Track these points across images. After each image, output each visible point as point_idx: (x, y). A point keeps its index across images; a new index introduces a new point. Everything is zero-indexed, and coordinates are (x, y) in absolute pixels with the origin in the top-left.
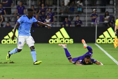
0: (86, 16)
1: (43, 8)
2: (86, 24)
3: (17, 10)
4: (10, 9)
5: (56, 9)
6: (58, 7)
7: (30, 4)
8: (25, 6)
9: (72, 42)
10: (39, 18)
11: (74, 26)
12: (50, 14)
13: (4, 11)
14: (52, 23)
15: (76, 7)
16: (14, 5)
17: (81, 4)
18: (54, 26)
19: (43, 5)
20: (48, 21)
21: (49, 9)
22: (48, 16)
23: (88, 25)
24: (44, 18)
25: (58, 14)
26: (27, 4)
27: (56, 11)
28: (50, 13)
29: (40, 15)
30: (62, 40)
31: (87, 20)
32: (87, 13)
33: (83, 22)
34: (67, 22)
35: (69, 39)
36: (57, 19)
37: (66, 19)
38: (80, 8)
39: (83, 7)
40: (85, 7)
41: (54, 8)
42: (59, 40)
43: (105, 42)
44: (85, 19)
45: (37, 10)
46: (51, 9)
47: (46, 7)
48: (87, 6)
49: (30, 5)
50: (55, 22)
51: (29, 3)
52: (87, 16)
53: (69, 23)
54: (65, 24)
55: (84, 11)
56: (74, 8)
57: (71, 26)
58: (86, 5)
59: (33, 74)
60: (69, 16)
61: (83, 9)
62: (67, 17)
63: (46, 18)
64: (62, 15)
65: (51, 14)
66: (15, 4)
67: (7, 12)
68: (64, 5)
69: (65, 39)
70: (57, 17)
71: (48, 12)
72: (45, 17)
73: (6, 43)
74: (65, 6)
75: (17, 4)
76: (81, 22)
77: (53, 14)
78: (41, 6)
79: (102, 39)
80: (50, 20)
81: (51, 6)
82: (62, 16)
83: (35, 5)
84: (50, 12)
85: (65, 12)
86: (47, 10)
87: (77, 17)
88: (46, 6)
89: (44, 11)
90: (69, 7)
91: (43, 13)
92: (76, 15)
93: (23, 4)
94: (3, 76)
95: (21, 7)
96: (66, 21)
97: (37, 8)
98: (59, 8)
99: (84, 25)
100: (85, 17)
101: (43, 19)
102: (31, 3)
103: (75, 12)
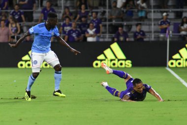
0: (151, 25)
1: (83, 11)
2: (152, 37)
3: (42, 15)
4: (32, 13)
5: (104, 13)
6: (107, 10)
7: (63, 5)
9: (130, 65)
10: (78, 27)
11: (132, 39)
12: (94, 21)
13: (22, 16)
14: (98, 35)
15: (136, 10)
16: (38, 6)
17: (144, 5)
18: (101, 40)
19: (83, 6)
20: (91, 32)
21: (94, 14)
22: (91, 24)
23: (155, 37)
24: (84, 26)
25: (107, 20)
26: (59, 5)
27: (104, 17)
28: (95, 19)
29: (79, 23)
31: (153, 31)
32: (153, 20)
33: (146, 34)
34: (121, 34)
35: (125, 60)
36: (106, 29)
37: (120, 28)
38: (142, 11)
39: (148, 10)
40: (150, 10)
41: (100, 12)
42: (109, 62)
43: (181, 66)
44: (149, 28)
45: (74, 15)
46: (97, 13)
47: (88, 10)
48: (154, 8)
49: (63, 7)
50: (103, 33)
51: (61, 4)
52: (153, 24)
53: (125, 35)
55: (148, 17)
56: (132, 12)
57: (127, 39)
58: (152, 7)
59: (67, 116)
60: (125, 24)
61: (147, 13)
62: (122, 26)
63: (88, 27)
64: (114, 22)
65: (96, 21)
67: (27, 18)
68: (115, 6)
69: (119, 60)
70: (105, 26)
71: (91, 18)
72: (87, 26)
73: (25, 68)
74: (118, 8)
75: (42, 6)
76: (143, 34)
77: (100, 21)
78: (81, 9)
79: (176, 60)
80: (94, 30)
82: (113, 24)
83: (70, 6)
84: (95, 18)
85: (117, 18)
86: (90, 14)
87: (137, 25)
88: (88, 8)
89: (85, 17)
90: (125, 10)
91: (83, 19)
92: (136, 22)
93: (51, 5)
94: (21, 120)
95: (48, 9)
96: (120, 31)
97: (74, 12)
98: (109, 12)
99: (149, 38)
100: (150, 25)
101: (83, 29)
102: (64, 4)
103: (134, 17)
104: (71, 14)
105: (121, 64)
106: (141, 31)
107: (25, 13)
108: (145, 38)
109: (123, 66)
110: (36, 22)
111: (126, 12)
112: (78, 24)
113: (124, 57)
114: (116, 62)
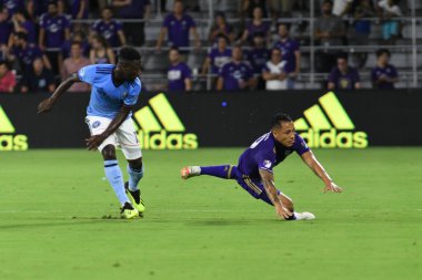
0: (411, 52)
1: (257, 22)
2: (412, 81)
3: (165, 30)
4: (142, 25)
5: (304, 25)
6: (312, 20)
7: (211, 9)
8: (193, 15)
9: (365, 143)
10: (245, 57)
11: (369, 85)
12: (283, 45)
13: (120, 33)
14: (292, 75)
15: (377, 20)
16: (156, 12)
17: (395, 9)
18: (298, 86)
19: (257, 12)
20: (275, 68)
21: (282, 28)
22: (276, 52)
23: (419, 81)
24: (260, 56)
25: (312, 42)
26: (202, 8)
27: (305, 34)
28: (284, 41)
29: (249, 48)
30: (325, 135)
31: (414, 65)
32: (414, 41)
33: (400, 73)
34: (344, 73)
35: (353, 131)
36: (309, 62)
37: (340, 61)
39: (403, 19)
40: (408, 19)
41: (296, 24)
42: (317, 135)
44: (407, 60)
45: (236, 31)
46: (288, 25)
47: (269, 19)
48: (417, 16)
49: (211, 14)
50: (303, 70)
51: (207, 6)
52: (414, 50)
53: (353, 75)
54: (336, 77)
55: (405, 35)
57: (357, 85)
58: (413, 12)
59: (223, 258)
60: (352, 50)
61: (401, 25)
63: (269, 58)
64: (326, 46)
65: (288, 45)
66: (159, 9)
68: (329, 12)
69: (338, 132)
70: (307, 55)
71: (276, 37)
72: (265, 55)
74: (335, 16)
75: (163, 9)
78: (252, 16)
80: (282, 64)
81: (288, 15)
82: (326, 51)
83: (228, 11)
84: (284, 36)
86: (273, 29)
88: (269, 14)
89: (262, 35)
90: (351, 20)
91: (257, 40)
92: (377, 47)
93: (186, 8)
94: (117, 265)
95: (179, 17)
96: (340, 67)
97: (236, 24)
99: (406, 81)
100: (408, 53)
101: (258, 62)
102: (214, 5)
104: (229, 28)
105: (344, 140)
106: (387, 66)
107: (125, 27)
108: (397, 81)
109: (349, 144)
110: (150, 46)
111: (355, 23)
112: (245, 52)
113: (350, 125)
114: (332, 135)
